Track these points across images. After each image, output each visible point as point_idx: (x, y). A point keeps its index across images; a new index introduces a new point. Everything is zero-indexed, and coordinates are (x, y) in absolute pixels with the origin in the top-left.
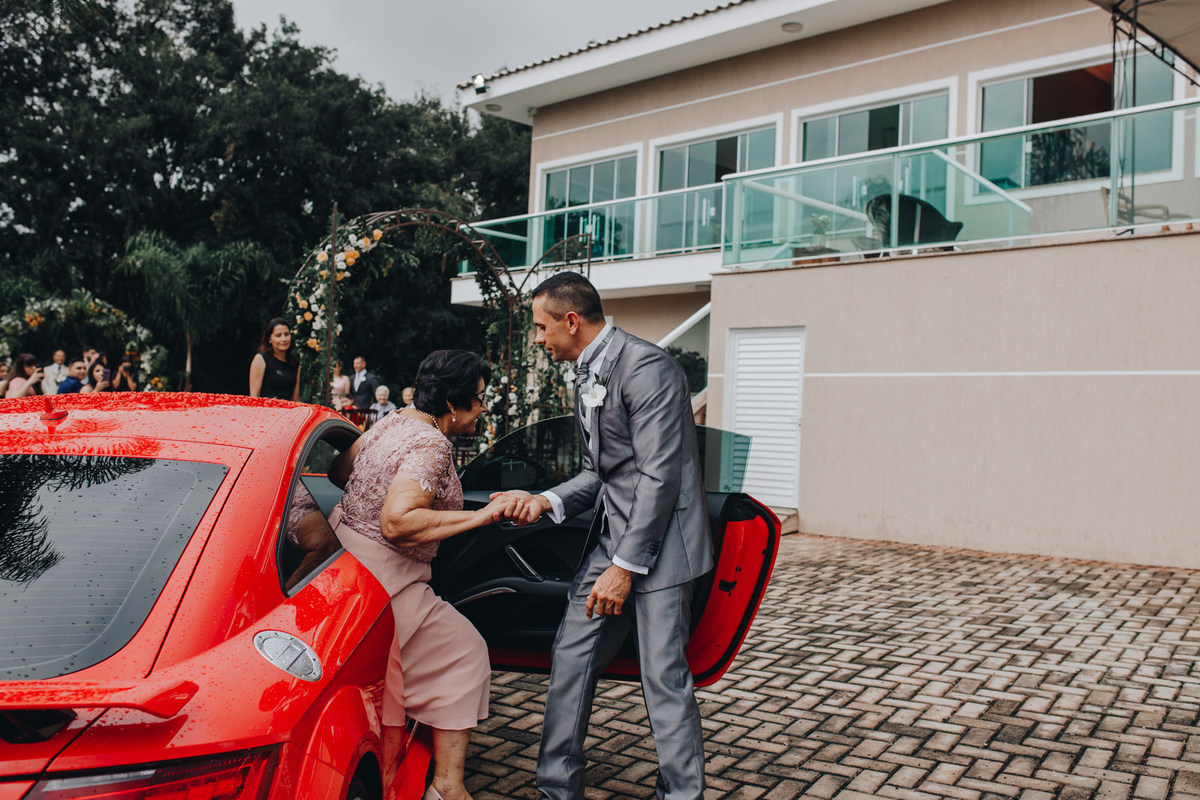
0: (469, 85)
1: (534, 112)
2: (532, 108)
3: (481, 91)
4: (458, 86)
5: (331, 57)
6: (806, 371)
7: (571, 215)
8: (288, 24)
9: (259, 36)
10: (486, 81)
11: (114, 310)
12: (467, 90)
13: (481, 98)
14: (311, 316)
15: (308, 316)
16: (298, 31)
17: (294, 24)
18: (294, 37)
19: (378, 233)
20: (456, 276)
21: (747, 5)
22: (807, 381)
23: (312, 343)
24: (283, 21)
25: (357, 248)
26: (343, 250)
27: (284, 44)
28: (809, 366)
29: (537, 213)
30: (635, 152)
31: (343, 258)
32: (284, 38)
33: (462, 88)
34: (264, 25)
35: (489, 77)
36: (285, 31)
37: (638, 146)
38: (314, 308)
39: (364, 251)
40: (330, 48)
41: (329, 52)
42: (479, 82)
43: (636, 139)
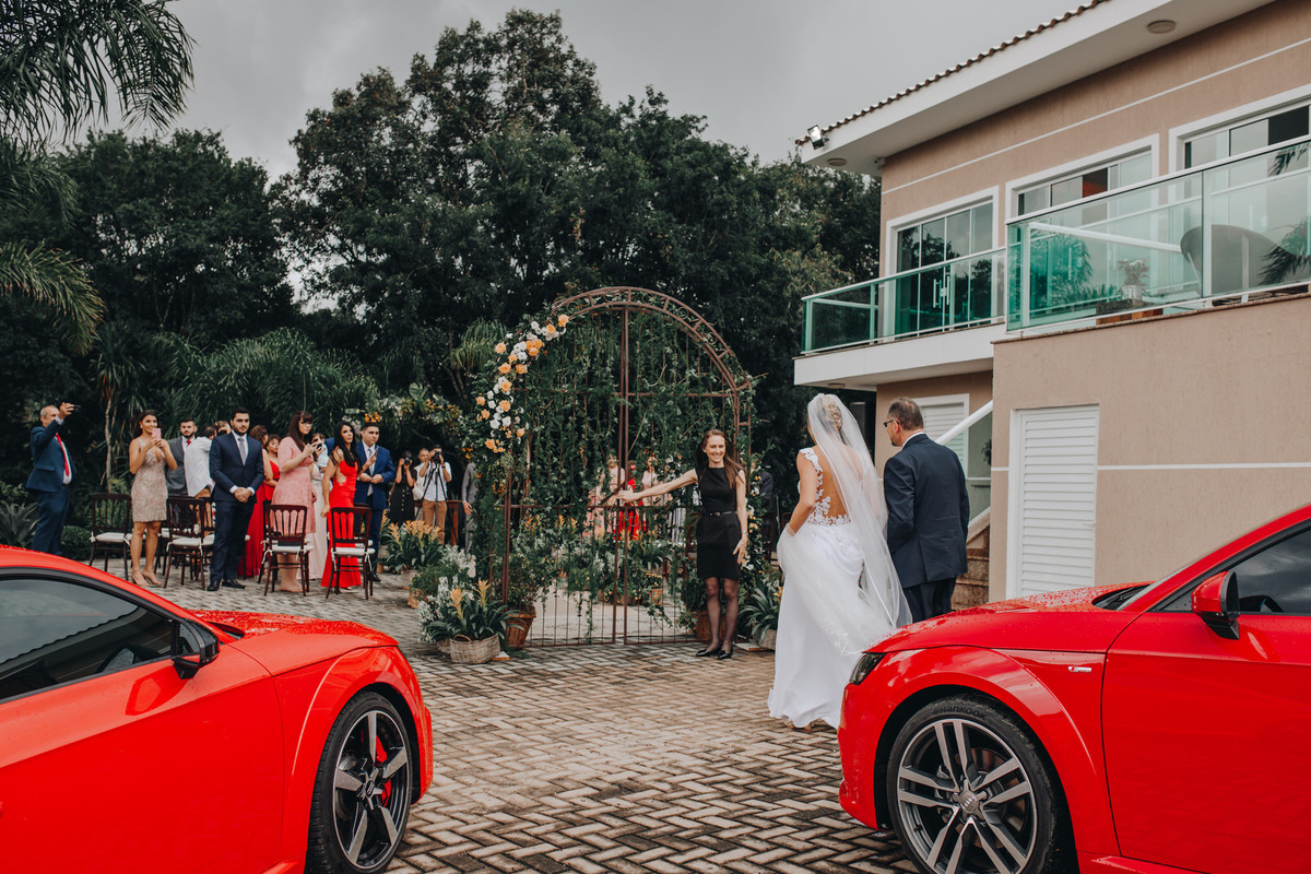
0: (808, 139)
1: (882, 162)
2: (879, 158)
3: (818, 144)
4: (797, 142)
5: (700, 126)
6: (1100, 464)
7: (924, 274)
8: (656, 95)
9: (627, 110)
10: (823, 132)
11: (449, 406)
12: (806, 144)
13: (819, 152)
14: (488, 413)
15: (486, 414)
16: (666, 102)
17: (660, 94)
18: (662, 108)
19: (564, 319)
20: (799, 355)
21: (1102, 6)
22: (1101, 474)
23: (490, 444)
24: (650, 93)
25: (540, 336)
26: (525, 339)
27: (650, 116)
28: (1104, 456)
29: (887, 276)
30: (991, 198)
31: (524, 348)
32: (651, 109)
33: (801, 143)
34: (631, 98)
35: (826, 129)
36: (652, 103)
37: (994, 191)
38: (492, 404)
39: (549, 339)
40: (700, 116)
41: (698, 121)
42: (816, 135)
43: (991, 184)
